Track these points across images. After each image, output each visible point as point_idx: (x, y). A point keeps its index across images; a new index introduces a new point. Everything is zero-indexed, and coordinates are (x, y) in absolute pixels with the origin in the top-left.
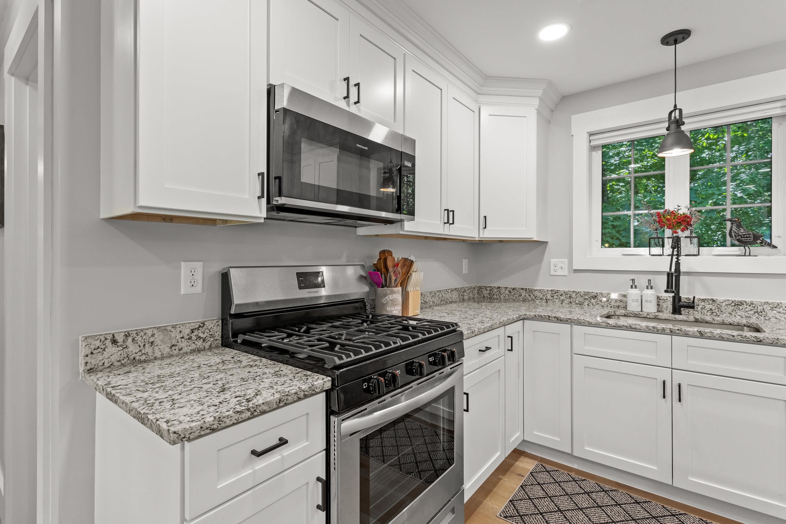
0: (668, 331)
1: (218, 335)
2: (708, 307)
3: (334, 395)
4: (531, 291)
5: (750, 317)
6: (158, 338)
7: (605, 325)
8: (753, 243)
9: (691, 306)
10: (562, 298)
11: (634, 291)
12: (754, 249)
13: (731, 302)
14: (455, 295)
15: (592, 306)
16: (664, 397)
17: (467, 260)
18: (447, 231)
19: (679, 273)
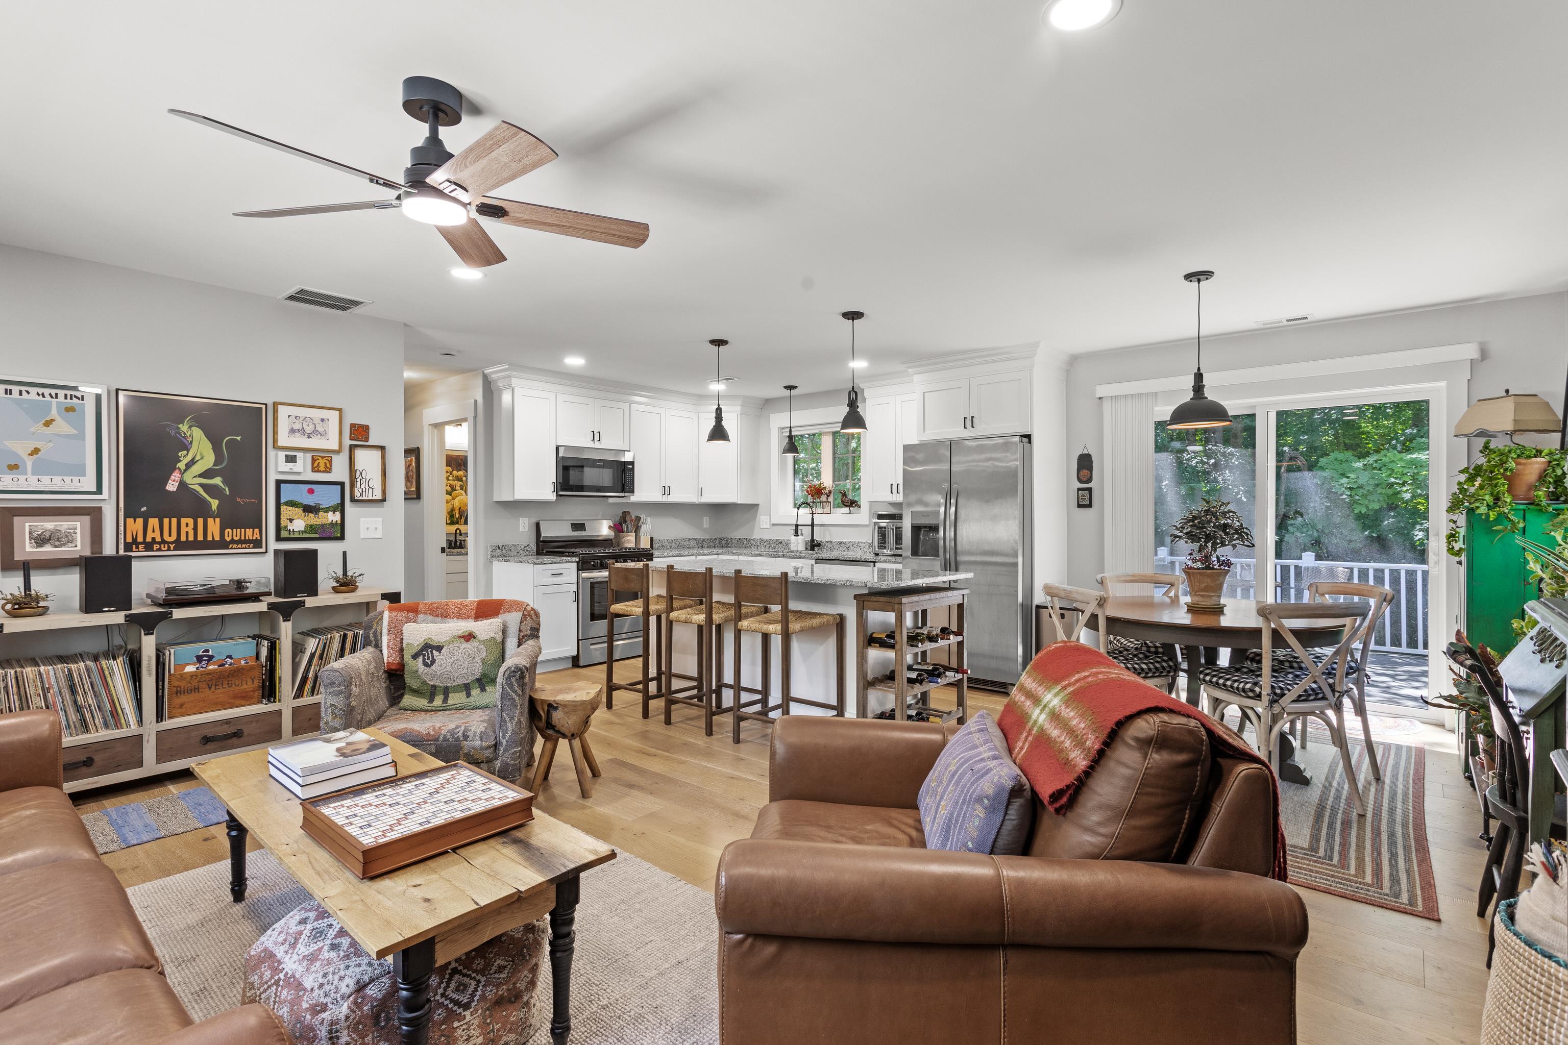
1: (535, 549)
2: (829, 546)
3: (580, 564)
4: (748, 540)
6: (513, 548)
8: (852, 507)
9: (819, 545)
10: (765, 544)
11: (794, 537)
12: (852, 510)
14: (693, 543)
17: (708, 518)
18: (665, 499)
19: (812, 525)
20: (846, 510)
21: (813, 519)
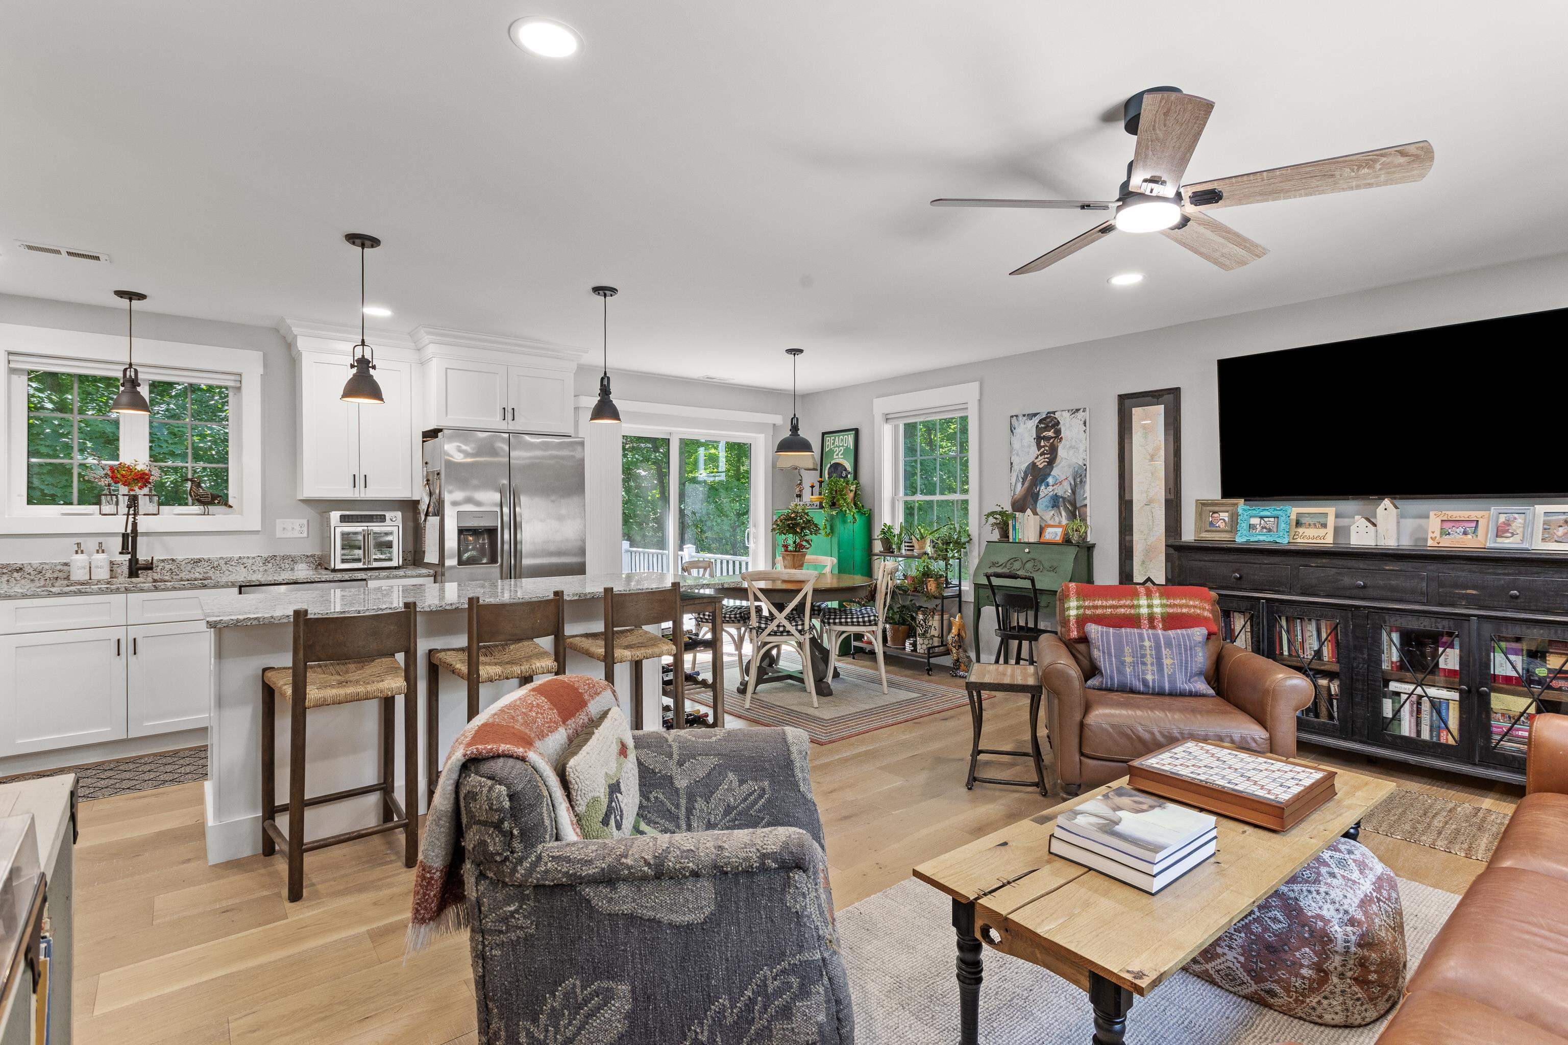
0: (123, 589)
5: (207, 573)
7: (46, 593)
8: (211, 503)
9: (149, 567)
11: (80, 557)
12: (212, 508)
13: (190, 560)
15: (15, 582)
16: (119, 654)
19: (135, 534)
21: (135, 524)
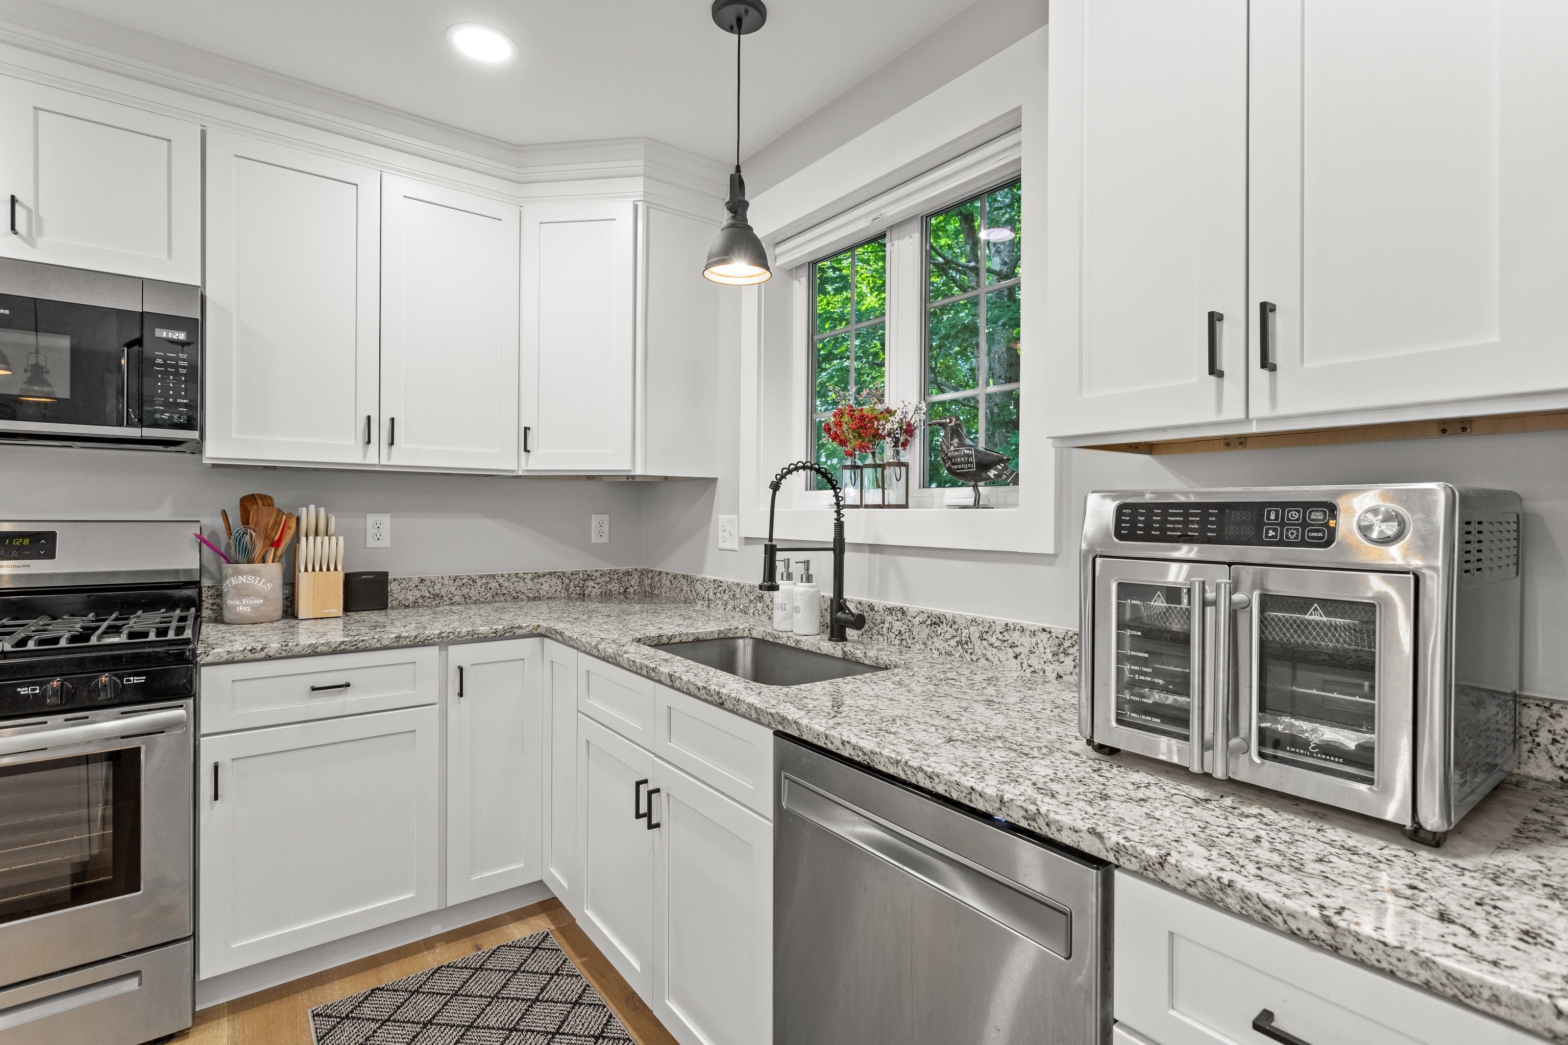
2: (897, 625)
4: (690, 580)
8: (986, 478)
9: (859, 622)
10: (726, 597)
11: (785, 586)
13: (926, 615)
17: (605, 518)
18: (372, 458)
19: (839, 547)
20: (963, 494)
21: (839, 527)
